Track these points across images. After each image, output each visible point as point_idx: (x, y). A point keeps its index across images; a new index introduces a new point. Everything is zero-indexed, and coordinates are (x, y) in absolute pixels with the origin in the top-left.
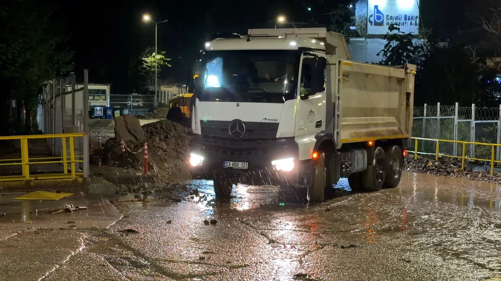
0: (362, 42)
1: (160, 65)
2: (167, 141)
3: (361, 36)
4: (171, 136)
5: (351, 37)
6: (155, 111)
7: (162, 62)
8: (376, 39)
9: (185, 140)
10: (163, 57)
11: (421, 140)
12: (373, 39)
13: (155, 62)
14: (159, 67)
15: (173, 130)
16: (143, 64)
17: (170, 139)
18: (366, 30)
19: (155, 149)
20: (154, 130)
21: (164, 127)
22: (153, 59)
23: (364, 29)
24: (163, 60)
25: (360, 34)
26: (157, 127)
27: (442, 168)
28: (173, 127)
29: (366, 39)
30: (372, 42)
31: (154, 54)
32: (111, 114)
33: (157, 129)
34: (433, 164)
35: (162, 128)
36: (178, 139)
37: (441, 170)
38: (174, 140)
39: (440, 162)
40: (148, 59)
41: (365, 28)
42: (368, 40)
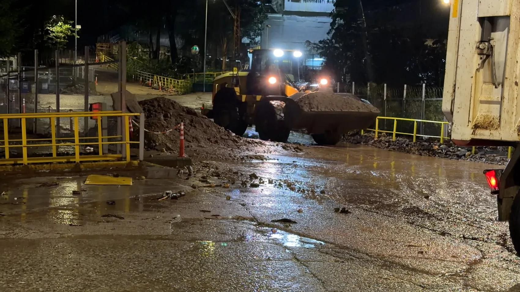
0: (279, 18)
1: (67, 35)
2: (167, 119)
3: (277, 12)
4: (170, 115)
5: (269, 13)
6: (77, 86)
7: (70, 32)
8: (293, 16)
9: (185, 119)
10: (70, 27)
11: (420, 122)
12: (289, 16)
13: (61, 32)
14: (66, 38)
15: (171, 108)
16: (49, 34)
17: (170, 118)
18: (283, 6)
19: (163, 128)
20: (152, 108)
21: (162, 105)
22: (59, 29)
23: (280, 5)
24: (71, 30)
25: (276, 9)
26: (155, 105)
27: (450, 151)
28: (171, 105)
29: (283, 15)
30: (289, 19)
31: (60, 24)
32: (27, 88)
33: (155, 107)
34: (438, 147)
35: (159, 105)
36: (177, 118)
37: (449, 153)
38: (174, 120)
39: (446, 145)
40: (53, 28)
41: (282, 3)
42: (285, 16)
